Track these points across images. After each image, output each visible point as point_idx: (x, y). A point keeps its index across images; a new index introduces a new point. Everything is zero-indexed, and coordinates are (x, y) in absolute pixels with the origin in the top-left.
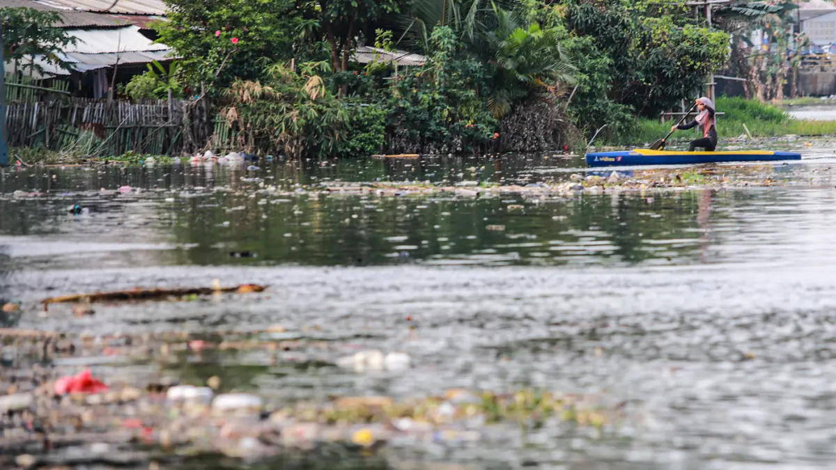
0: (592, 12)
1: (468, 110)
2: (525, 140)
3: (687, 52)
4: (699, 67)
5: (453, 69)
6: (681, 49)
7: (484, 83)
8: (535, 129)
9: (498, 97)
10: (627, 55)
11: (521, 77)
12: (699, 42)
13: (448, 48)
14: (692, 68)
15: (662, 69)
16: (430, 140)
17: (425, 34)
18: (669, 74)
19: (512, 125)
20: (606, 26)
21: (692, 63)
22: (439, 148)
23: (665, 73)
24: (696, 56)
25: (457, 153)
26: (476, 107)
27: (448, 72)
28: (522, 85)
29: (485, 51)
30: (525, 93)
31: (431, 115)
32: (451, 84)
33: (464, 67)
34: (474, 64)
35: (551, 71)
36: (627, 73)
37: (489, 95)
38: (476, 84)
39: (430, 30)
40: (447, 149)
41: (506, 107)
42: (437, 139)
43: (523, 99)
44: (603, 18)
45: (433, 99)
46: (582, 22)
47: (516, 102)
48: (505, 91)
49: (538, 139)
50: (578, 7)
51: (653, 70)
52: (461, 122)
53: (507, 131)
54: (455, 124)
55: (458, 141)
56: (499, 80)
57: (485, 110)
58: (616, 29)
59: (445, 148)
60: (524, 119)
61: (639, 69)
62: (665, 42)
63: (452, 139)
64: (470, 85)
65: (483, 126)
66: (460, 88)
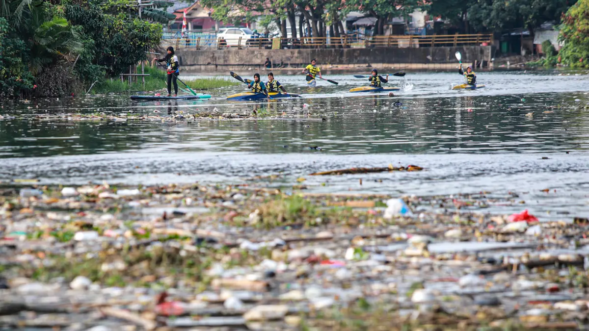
0: (80, 10)
1: (16, 70)
2: (50, 90)
3: (136, 36)
4: (144, 45)
5: (7, 45)
6: (132, 34)
7: (26, 53)
8: (57, 83)
9: (34, 62)
10: (101, 37)
11: (49, 50)
12: (144, 29)
13: (4, 32)
14: (139, 46)
15: (121, 46)
18: (125, 49)
19: (43, 80)
20: (89, 19)
21: (140, 43)
23: (123, 49)
24: (142, 39)
25: (11, 98)
26: (21, 68)
27: (5, 46)
28: (47, 54)
29: (26, 33)
30: (50, 60)
32: (5, 53)
33: (13, 43)
34: (20, 42)
35: (65, 46)
36: (101, 49)
37: (28, 61)
38: (21, 54)
40: (4, 95)
41: (39, 69)
43: (49, 64)
44: (87, 14)
46: (74, 16)
47: (45, 65)
48: (39, 59)
49: (58, 89)
50: (72, 7)
51: (115, 47)
52: (13, 78)
53: (39, 83)
54: (9, 79)
55: (11, 89)
56: (35, 52)
57: (27, 71)
58: (95, 21)
59: (3, 93)
60: (50, 76)
61: (107, 46)
62: (122, 29)
63: (7, 88)
64: (17, 55)
65: (26, 80)
66: (12, 56)
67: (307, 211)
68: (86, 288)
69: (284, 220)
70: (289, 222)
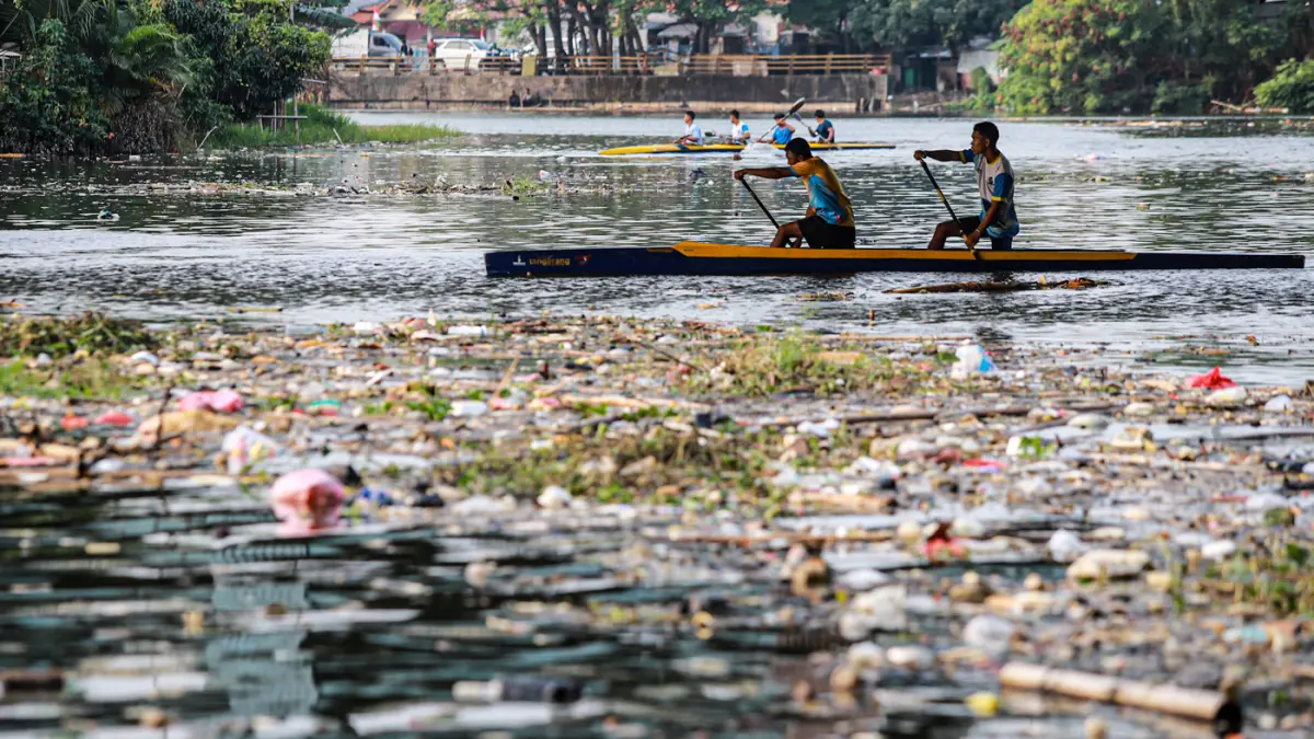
0: (191, 7)
1: (79, 108)
2: (136, 142)
3: (287, 52)
4: (299, 68)
5: (64, 64)
6: (280, 49)
7: (95, 80)
8: (147, 130)
9: (110, 95)
10: (224, 53)
11: (136, 75)
12: (300, 41)
13: (59, 42)
14: (291, 68)
15: (260, 69)
16: (40, 138)
17: (33, 26)
18: (267, 74)
19: (124, 125)
20: (205, 23)
21: (292, 63)
22: (50, 148)
23: (263, 73)
24: (297, 56)
25: (70, 154)
26: (87, 106)
27: (60, 67)
28: (134, 83)
29: (97, 48)
30: (136, 93)
31: (41, 113)
32: (61, 79)
33: (75, 62)
34: (86, 60)
35: (166, 70)
36: (224, 73)
37: (100, 93)
38: (87, 81)
39: (38, 23)
40: (58, 149)
41: (118, 106)
42: (48, 138)
43: (135, 98)
44: (202, 13)
45: (44, 96)
46: (180, 17)
47: (127, 100)
48: (117, 89)
49: (150, 140)
51: (250, 70)
52: (73, 121)
53: (117, 129)
54: (67, 123)
55: (70, 141)
56: (110, 78)
57: (98, 109)
58: (216, 25)
59: (56, 148)
60: (136, 119)
61: (235, 69)
62: (263, 40)
63: (63, 138)
64: (81, 83)
65: (96, 125)
66: (71, 84)
68: (566, 505)
69: (778, 381)
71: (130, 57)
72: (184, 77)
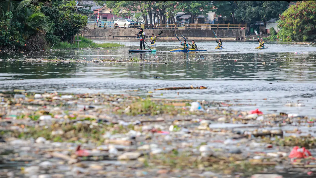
0: (48, 9)
1: (17, 37)
2: (33, 47)
3: (75, 22)
4: (78, 26)
5: (12, 25)
6: (73, 21)
7: (21, 29)
8: (36, 43)
9: (25, 33)
10: (58, 22)
11: (33, 28)
12: (79, 18)
13: (11, 18)
15: (67, 27)
16: (6, 46)
17: (3, 14)
18: (69, 28)
19: (29, 42)
20: (52, 13)
21: (76, 25)
22: (8, 48)
23: (68, 28)
24: (77, 23)
25: (14, 50)
26: (19, 36)
27: (11, 25)
28: (33, 30)
29: (22, 20)
30: (33, 33)
31: (6, 38)
32: (12, 29)
33: (15, 24)
34: (19, 24)
35: (41, 26)
36: (58, 28)
37: (23, 33)
38: (19, 29)
39: (5, 13)
40: (10, 49)
41: (28, 37)
42: (8, 46)
43: (33, 35)
44: (51, 10)
45: (7, 34)
46: (45, 11)
47: (30, 35)
48: (27, 32)
49: (37, 47)
50: (44, 7)
51: (65, 27)
52: (15, 41)
53: (28, 43)
54: (13, 41)
55: (14, 46)
56: (26, 29)
57: (22, 37)
58: (55, 14)
59: (10, 48)
60: (33, 40)
61: (61, 26)
62: (68, 18)
63: (12, 46)
64: (17, 30)
65: (21, 42)
66: (15, 30)
67: (153, 107)
68: (43, 143)
69: (142, 111)
70: (144, 112)
71: (31, 22)
72: (46, 28)
